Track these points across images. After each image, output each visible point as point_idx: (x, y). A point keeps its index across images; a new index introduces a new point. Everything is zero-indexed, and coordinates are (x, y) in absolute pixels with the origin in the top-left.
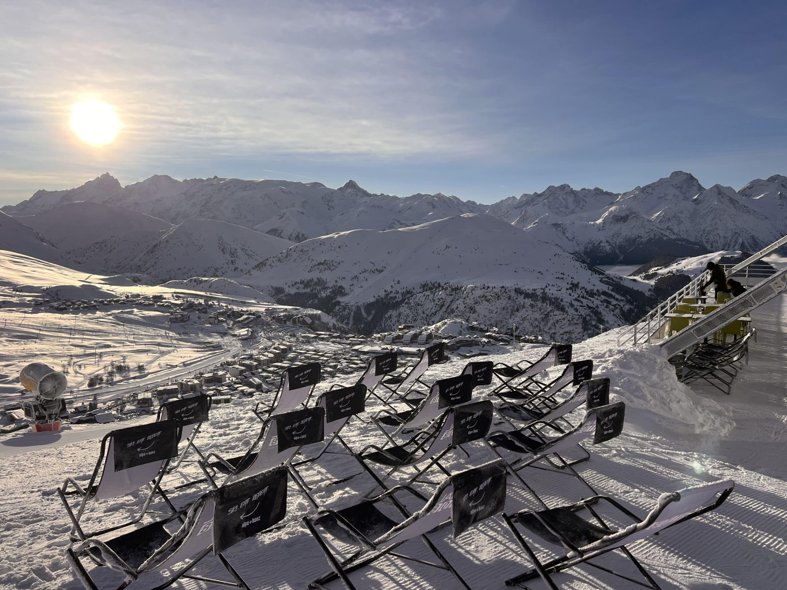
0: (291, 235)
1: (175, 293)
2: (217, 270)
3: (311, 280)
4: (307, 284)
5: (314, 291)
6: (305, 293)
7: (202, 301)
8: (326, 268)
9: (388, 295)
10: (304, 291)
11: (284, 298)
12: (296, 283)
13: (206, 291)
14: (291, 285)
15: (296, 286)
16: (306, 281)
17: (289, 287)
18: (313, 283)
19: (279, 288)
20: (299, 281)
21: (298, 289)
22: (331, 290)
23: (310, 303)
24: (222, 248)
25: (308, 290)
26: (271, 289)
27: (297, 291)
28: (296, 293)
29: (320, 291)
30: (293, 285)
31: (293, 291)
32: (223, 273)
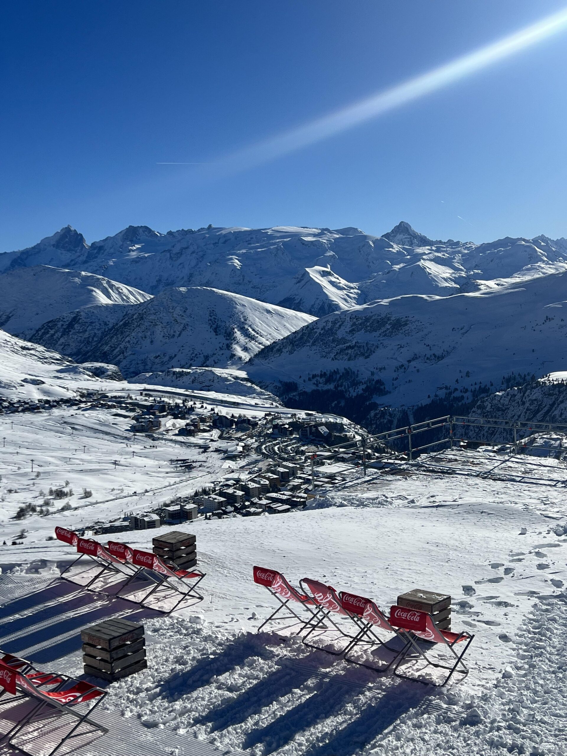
0: (313, 306)
1: (145, 390)
2: (207, 358)
3: (336, 372)
4: (329, 377)
5: (339, 388)
6: (328, 391)
7: (180, 401)
8: (357, 354)
9: (450, 393)
10: (326, 387)
11: (297, 398)
12: (314, 376)
13: (187, 389)
14: (307, 379)
15: (314, 381)
16: (328, 373)
17: (304, 381)
18: (338, 376)
19: (290, 383)
20: (318, 372)
21: (317, 385)
22: (364, 386)
23: (333, 405)
24: (214, 326)
25: (331, 386)
26: (279, 385)
27: (314, 387)
28: (314, 391)
29: (349, 388)
30: (309, 379)
31: (310, 388)
32: (215, 363)
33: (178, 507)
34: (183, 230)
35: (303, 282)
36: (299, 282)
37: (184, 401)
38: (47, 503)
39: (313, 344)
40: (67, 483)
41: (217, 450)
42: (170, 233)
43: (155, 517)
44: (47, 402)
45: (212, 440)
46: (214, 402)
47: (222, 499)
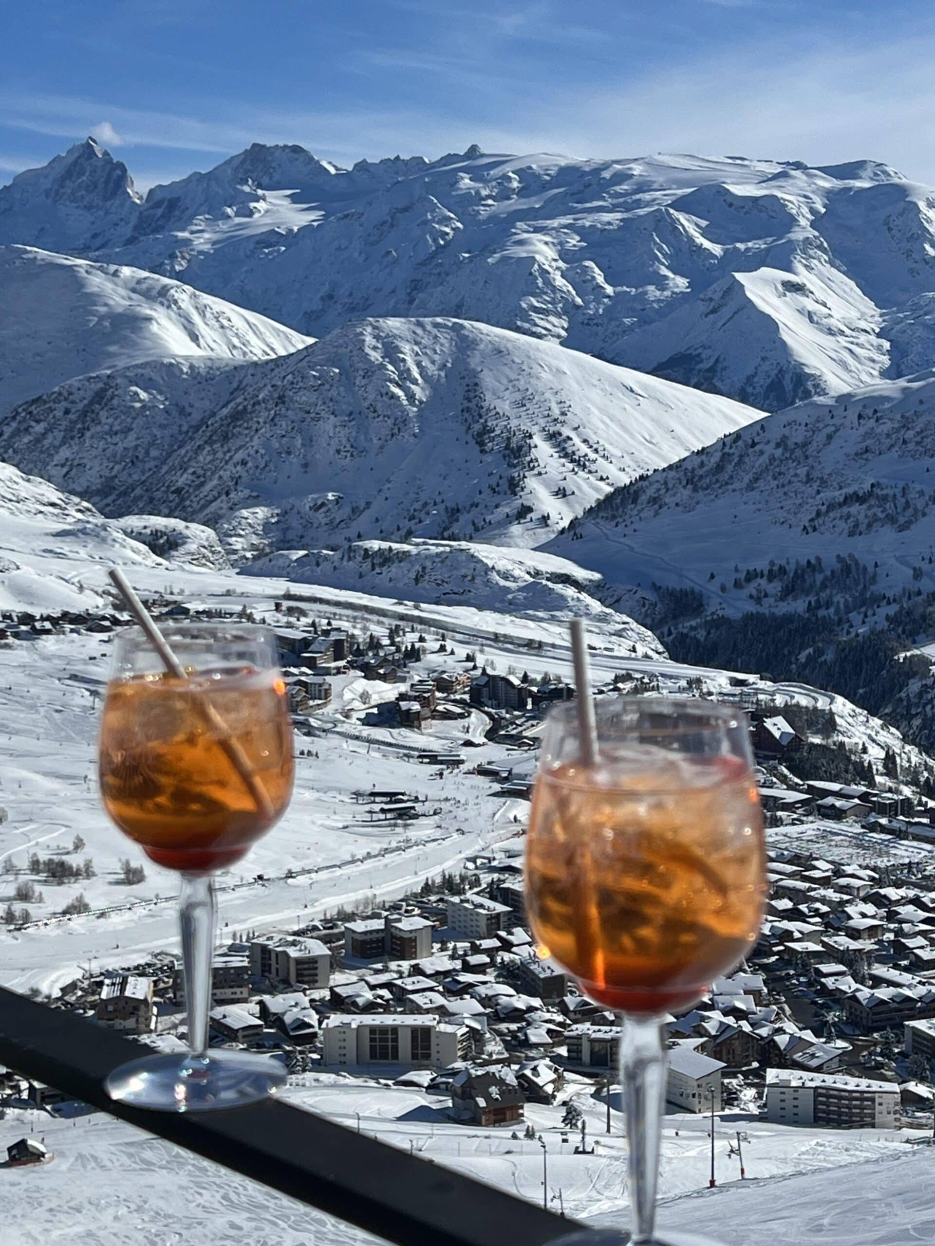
0: (749, 379)
1: (289, 597)
2: (454, 513)
3: (813, 567)
4: (794, 582)
5: (822, 613)
6: (788, 619)
7: (380, 632)
8: (875, 519)
10: (784, 608)
11: (701, 635)
12: (751, 576)
13: (401, 597)
14: (730, 584)
15: (751, 588)
16: (791, 568)
17: (723, 589)
18: (819, 577)
19: (684, 593)
20: (762, 565)
21: (758, 600)
22: (893, 609)
23: (803, 657)
24: (477, 427)
25: (798, 606)
26: (651, 596)
27: (751, 607)
28: (750, 618)
29: (848, 610)
30: (737, 584)
31: (737, 607)
32: (477, 530)
33: (378, 924)
34: (397, 158)
35: (726, 312)
36: (714, 311)
37: (393, 633)
38: (24, 895)
39: (750, 488)
40: (79, 845)
41: (482, 771)
42: (362, 166)
43: (318, 948)
44: (27, 618)
45: (468, 744)
46: (473, 636)
47: (501, 908)
